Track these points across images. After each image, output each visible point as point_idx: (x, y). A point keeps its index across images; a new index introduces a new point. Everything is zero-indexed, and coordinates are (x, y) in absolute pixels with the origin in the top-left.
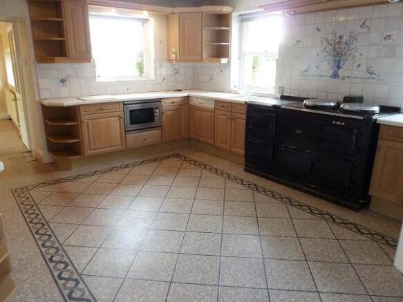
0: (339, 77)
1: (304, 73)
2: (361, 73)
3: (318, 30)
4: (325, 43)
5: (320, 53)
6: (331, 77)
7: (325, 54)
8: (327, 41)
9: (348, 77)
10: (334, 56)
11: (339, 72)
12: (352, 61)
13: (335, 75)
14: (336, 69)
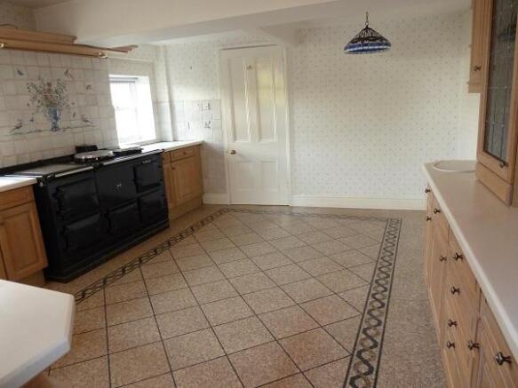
0: (59, 129)
1: (16, 131)
2: (77, 122)
3: (20, 73)
4: (34, 91)
5: (30, 103)
6: (52, 130)
7: (36, 103)
8: (35, 87)
9: (68, 128)
10: (47, 106)
11: (58, 123)
12: (67, 110)
13: (55, 128)
14: (54, 121)
